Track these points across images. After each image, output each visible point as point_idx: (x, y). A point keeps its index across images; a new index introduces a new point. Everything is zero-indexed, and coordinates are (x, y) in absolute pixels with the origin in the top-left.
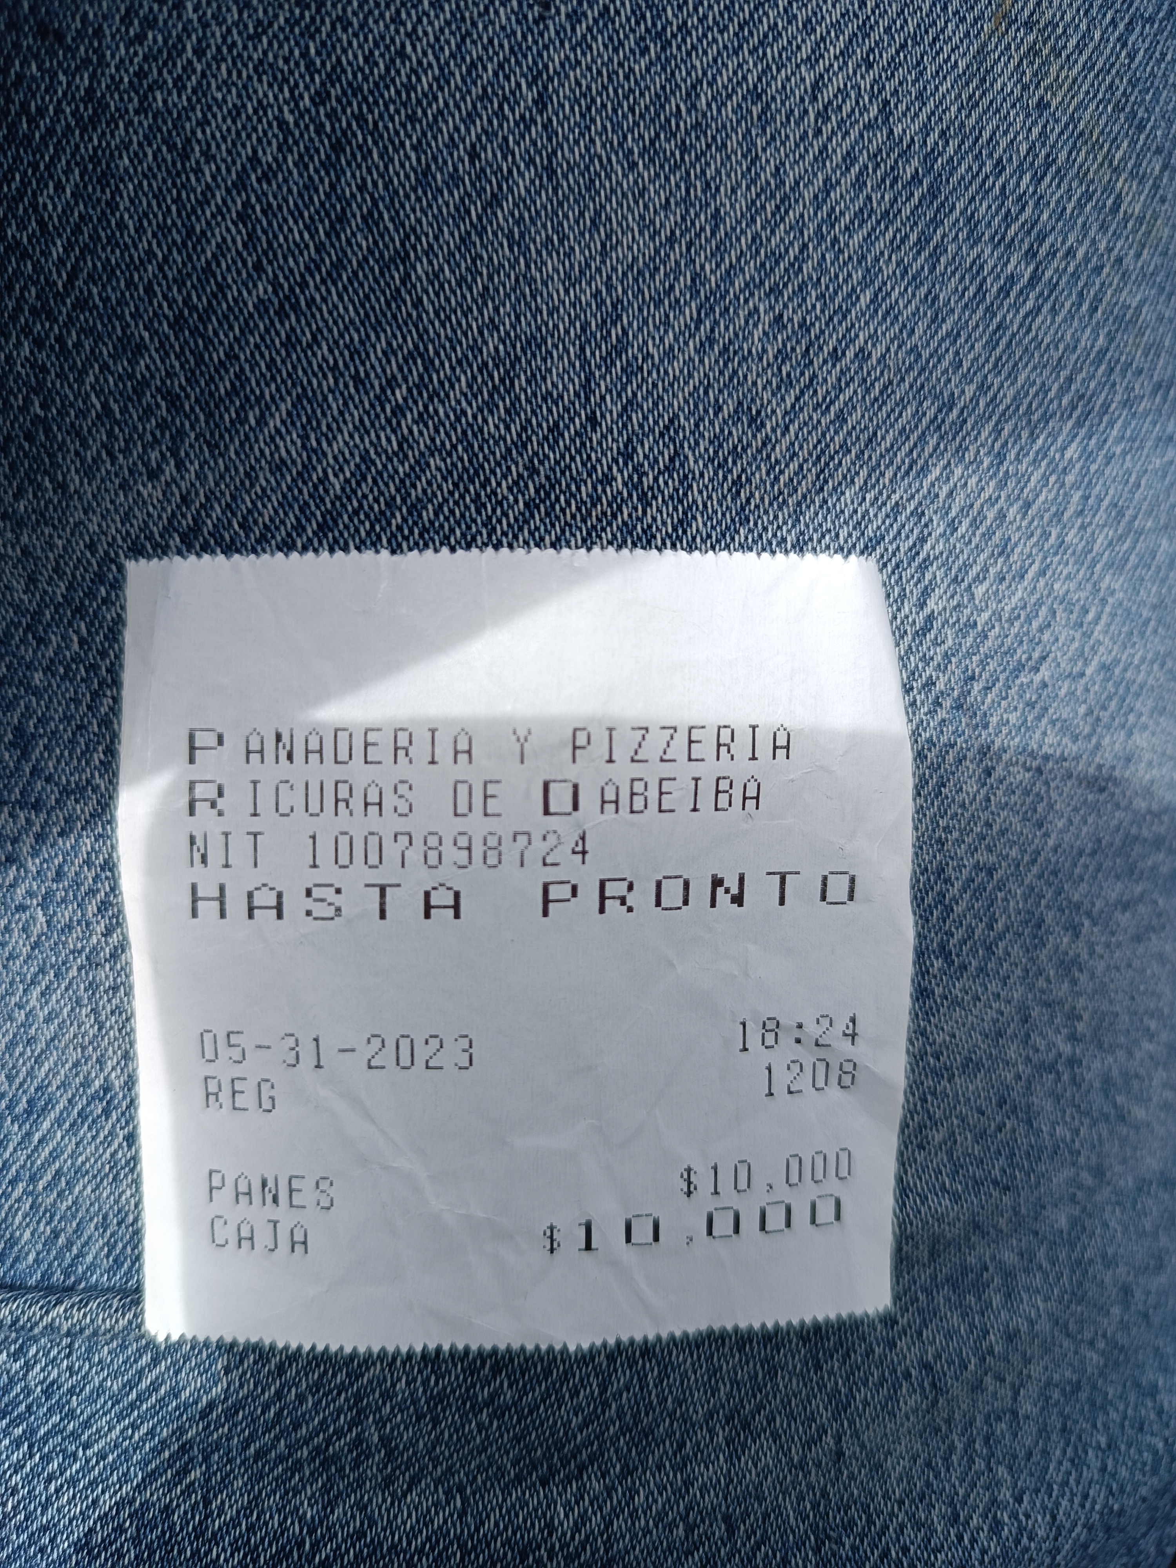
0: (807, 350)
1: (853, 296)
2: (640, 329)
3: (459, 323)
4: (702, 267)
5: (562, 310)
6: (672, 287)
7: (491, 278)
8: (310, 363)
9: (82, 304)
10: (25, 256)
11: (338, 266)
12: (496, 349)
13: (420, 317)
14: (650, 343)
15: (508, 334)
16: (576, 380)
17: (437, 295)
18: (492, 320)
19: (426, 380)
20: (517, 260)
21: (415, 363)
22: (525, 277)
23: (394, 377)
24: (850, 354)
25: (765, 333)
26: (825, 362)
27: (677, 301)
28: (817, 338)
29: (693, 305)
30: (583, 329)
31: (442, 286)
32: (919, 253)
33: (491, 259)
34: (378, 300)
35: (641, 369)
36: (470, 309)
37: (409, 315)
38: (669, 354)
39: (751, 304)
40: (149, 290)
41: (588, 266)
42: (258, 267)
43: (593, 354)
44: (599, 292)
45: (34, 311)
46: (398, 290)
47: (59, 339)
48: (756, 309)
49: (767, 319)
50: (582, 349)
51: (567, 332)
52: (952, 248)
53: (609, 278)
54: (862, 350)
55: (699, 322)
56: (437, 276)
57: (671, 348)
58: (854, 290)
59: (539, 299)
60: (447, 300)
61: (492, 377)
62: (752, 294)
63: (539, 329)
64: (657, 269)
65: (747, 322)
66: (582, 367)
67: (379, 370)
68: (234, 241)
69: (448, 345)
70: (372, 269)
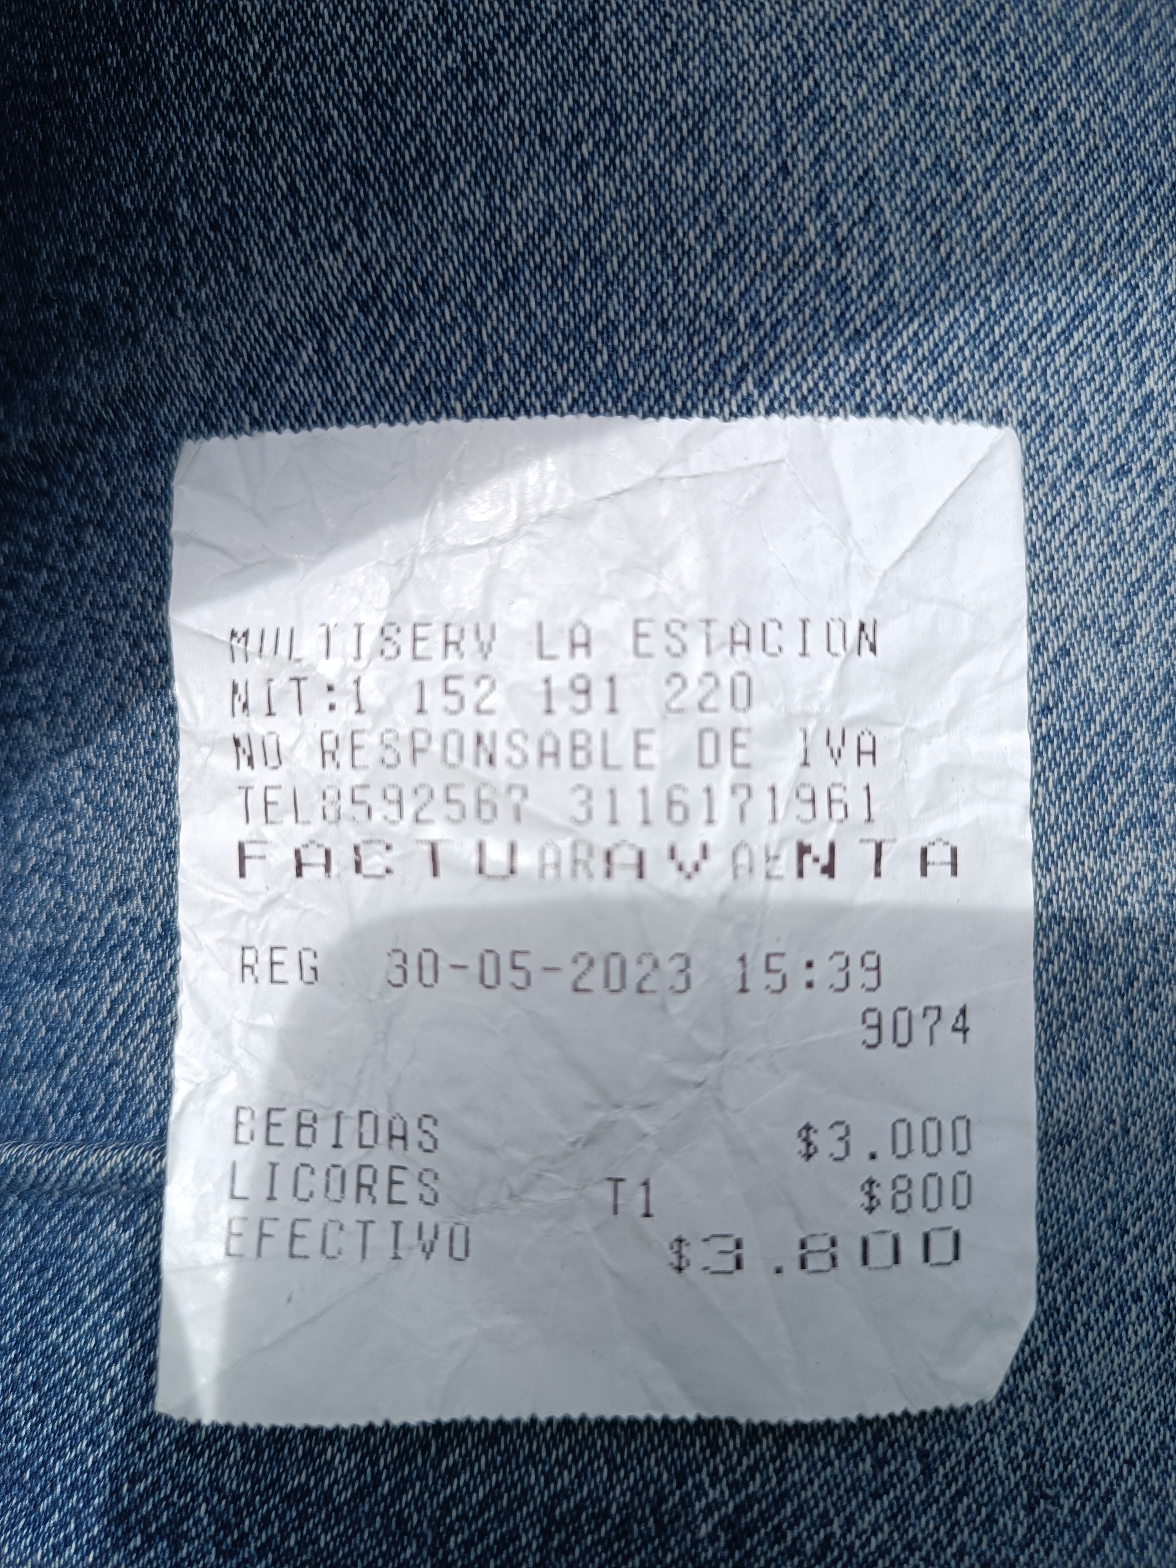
0: (1007, 108)
1: (1052, 59)
2: (832, 81)
3: (647, 79)
4: (896, 23)
5: (752, 63)
6: (865, 42)
7: (679, 34)
8: (496, 125)
9: (275, 93)
10: (223, 56)
11: (528, 31)
12: (685, 102)
13: (607, 75)
14: (843, 94)
15: (696, 87)
16: (767, 130)
17: (625, 52)
18: (680, 74)
19: (613, 133)
20: (706, 17)
21: (602, 118)
22: (714, 32)
23: (580, 132)
24: (1052, 115)
25: (963, 89)
26: (1027, 120)
27: (871, 54)
28: (1018, 96)
29: (887, 58)
30: (774, 82)
31: (630, 44)
32: (1120, 23)
33: (680, 16)
34: (565, 60)
35: (833, 119)
36: (658, 65)
37: (597, 73)
38: (863, 106)
39: (947, 59)
40: (341, 72)
41: (778, 21)
42: (449, 39)
43: (784, 105)
44: (789, 46)
45: (228, 107)
46: (586, 50)
47: (252, 130)
48: (953, 66)
49: (964, 75)
50: (773, 101)
51: (757, 84)
52: (1155, 23)
53: (800, 32)
54: (1065, 112)
55: (894, 75)
56: (625, 35)
57: (865, 100)
58: (1054, 52)
59: (728, 53)
60: (635, 56)
61: (679, 128)
62: (948, 51)
63: (728, 82)
64: (849, 24)
65: (943, 77)
66: (773, 119)
67: (565, 127)
68: (425, 16)
69: (635, 99)
70: (561, 32)
